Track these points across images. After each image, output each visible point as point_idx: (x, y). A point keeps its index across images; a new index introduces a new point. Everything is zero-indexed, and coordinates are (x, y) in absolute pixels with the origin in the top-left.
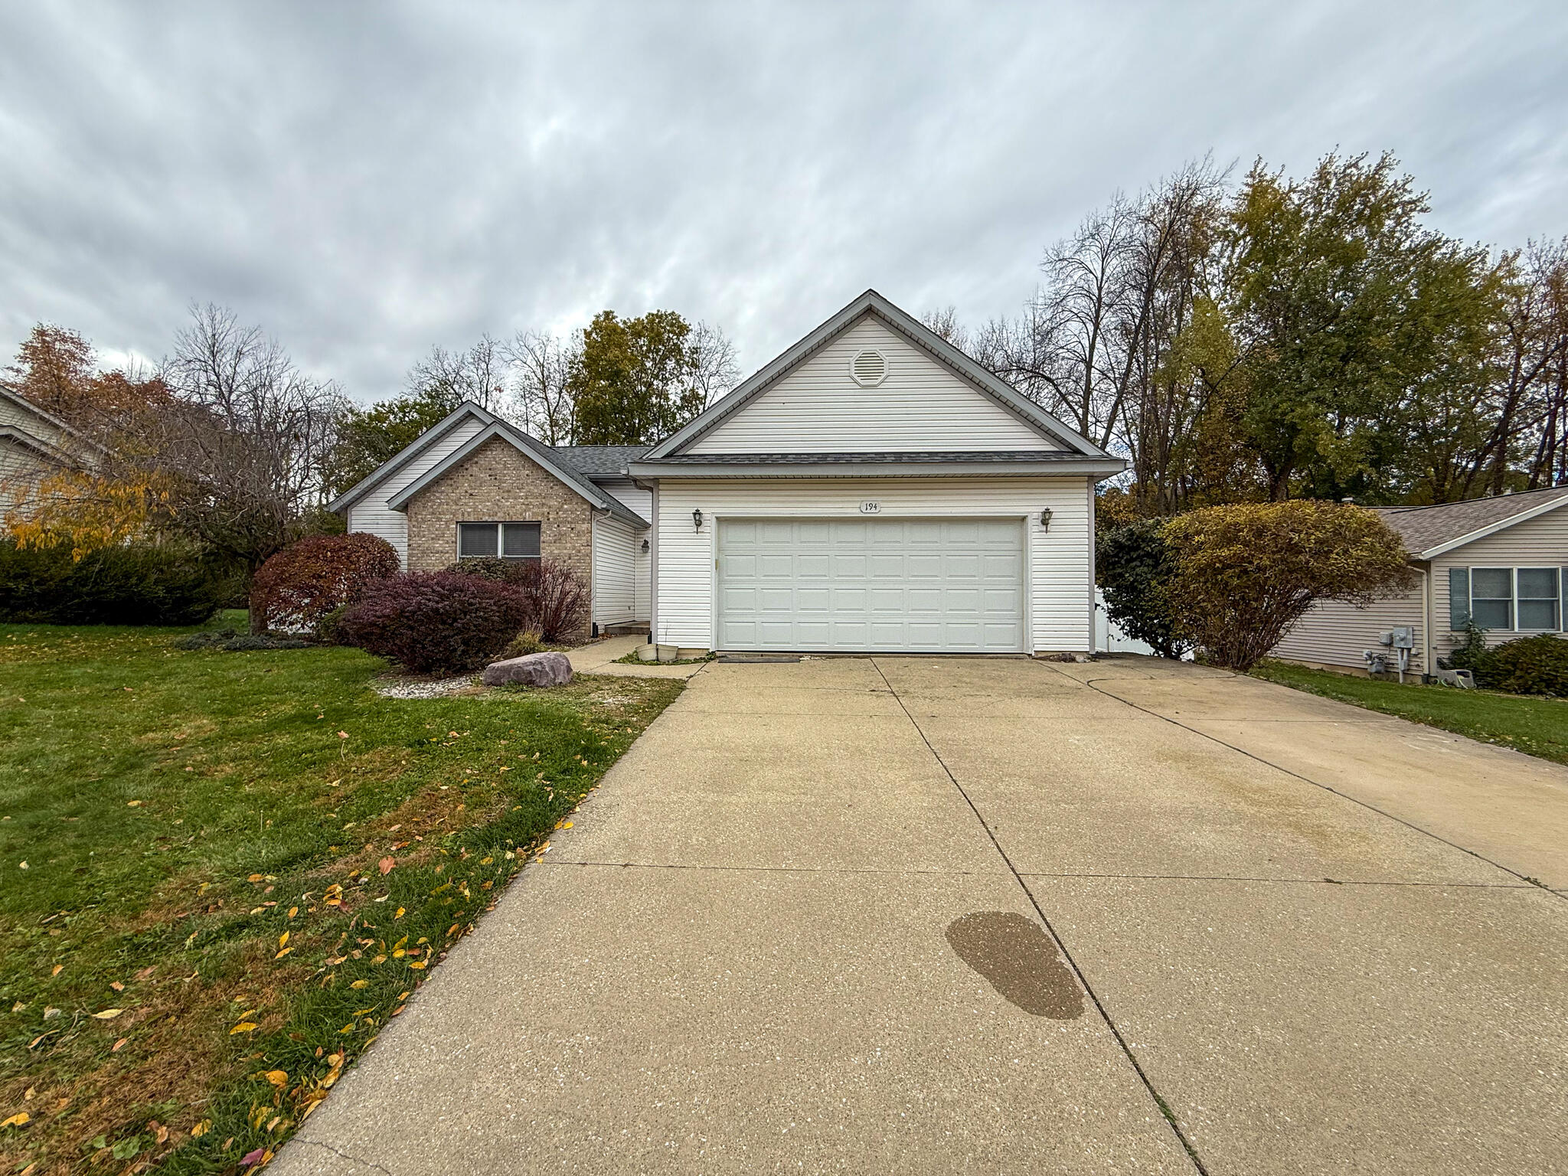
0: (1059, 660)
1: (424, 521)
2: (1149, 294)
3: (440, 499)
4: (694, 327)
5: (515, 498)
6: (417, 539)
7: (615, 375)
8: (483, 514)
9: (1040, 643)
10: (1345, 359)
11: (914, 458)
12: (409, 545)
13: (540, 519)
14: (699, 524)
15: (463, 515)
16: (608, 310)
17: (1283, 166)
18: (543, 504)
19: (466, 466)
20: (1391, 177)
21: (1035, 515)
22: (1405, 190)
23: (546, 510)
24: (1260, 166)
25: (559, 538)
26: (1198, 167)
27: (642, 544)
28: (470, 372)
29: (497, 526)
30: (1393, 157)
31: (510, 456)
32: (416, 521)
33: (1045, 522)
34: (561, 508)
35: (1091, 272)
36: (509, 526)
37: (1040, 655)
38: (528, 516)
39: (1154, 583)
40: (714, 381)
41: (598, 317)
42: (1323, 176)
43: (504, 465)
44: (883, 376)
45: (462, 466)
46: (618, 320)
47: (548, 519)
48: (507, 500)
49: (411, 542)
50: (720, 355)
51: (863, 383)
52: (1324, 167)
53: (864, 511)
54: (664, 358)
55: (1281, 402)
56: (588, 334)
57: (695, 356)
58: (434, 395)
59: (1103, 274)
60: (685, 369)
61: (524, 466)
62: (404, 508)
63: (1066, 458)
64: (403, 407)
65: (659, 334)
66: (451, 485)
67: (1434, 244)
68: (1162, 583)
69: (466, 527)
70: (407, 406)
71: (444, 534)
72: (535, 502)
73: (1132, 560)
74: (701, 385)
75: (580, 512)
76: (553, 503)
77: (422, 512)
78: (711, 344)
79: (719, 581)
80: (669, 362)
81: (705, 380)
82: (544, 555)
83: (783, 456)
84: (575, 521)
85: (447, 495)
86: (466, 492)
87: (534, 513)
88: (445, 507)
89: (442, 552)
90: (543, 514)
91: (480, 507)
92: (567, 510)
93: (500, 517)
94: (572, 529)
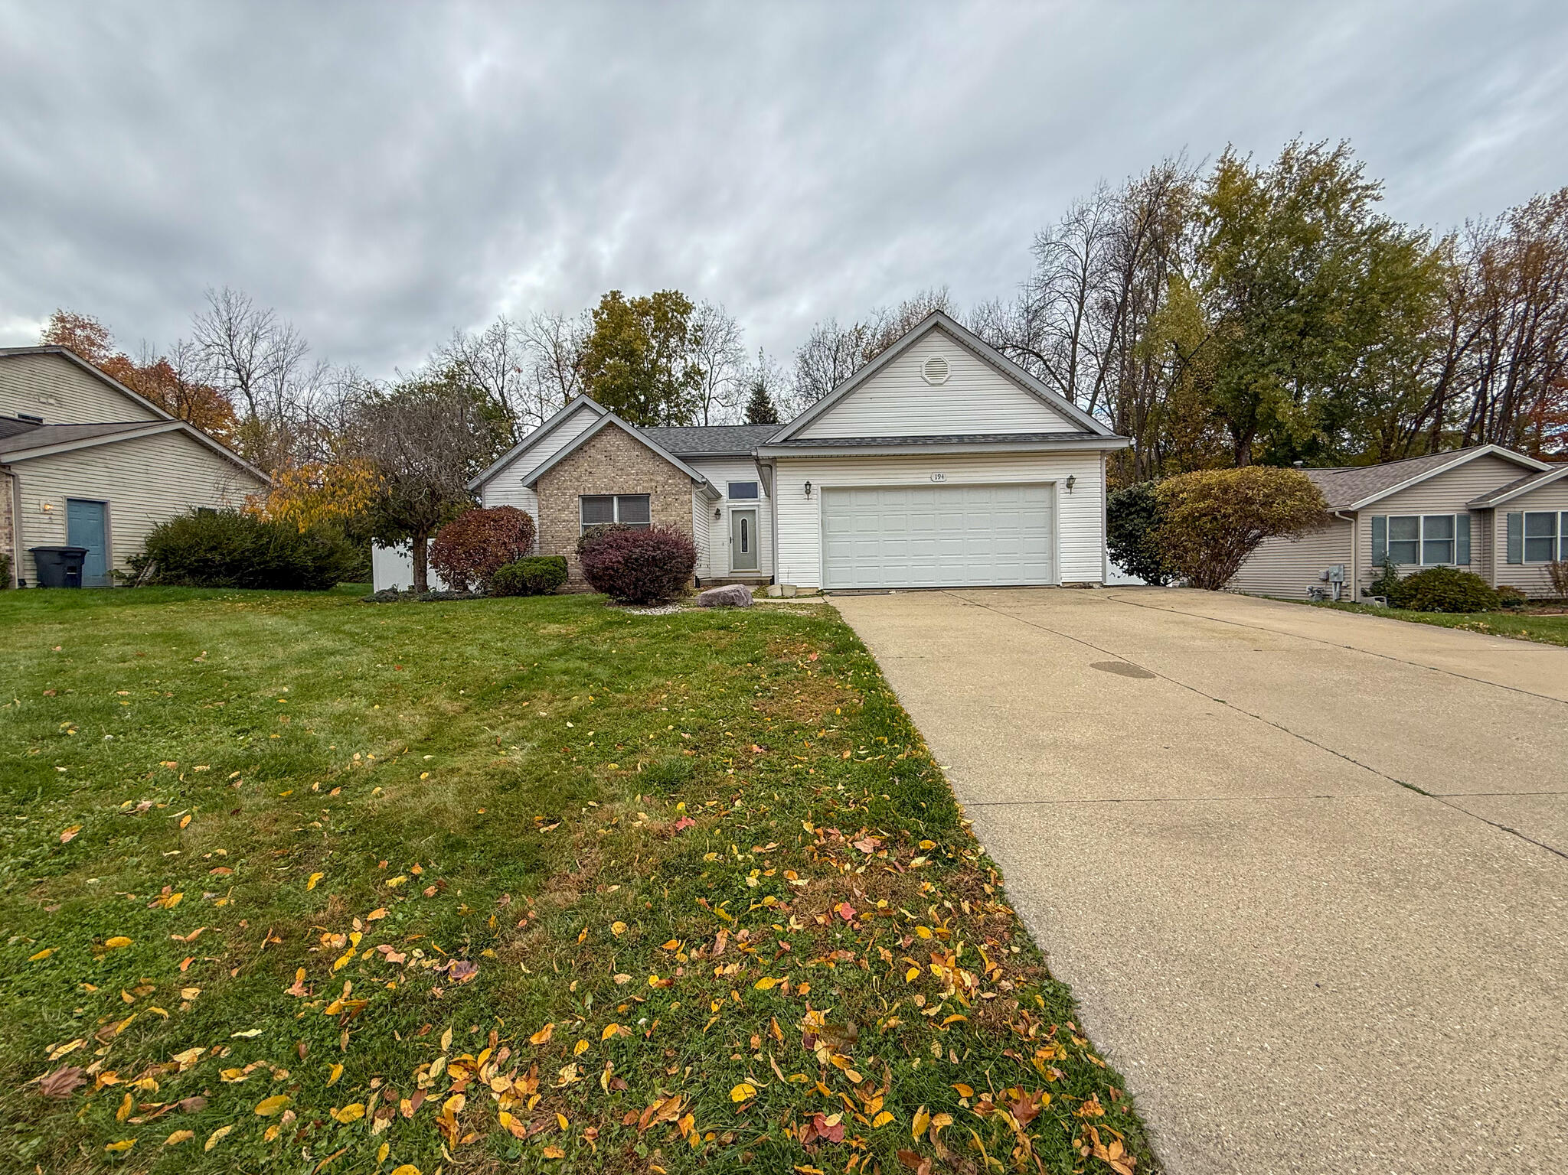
0: (1081, 587)
1: (551, 496)
2: (1129, 276)
3: (564, 477)
4: (698, 305)
5: (627, 475)
6: (546, 510)
7: (630, 355)
8: (602, 489)
9: (1066, 578)
10: (1303, 334)
11: (973, 439)
12: (539, 516)
13: (649, 492)
14: (808, 492)
15: (584, 490)
16: (615, 290)
17: (1251, 152)
18: (651, 480)
19: (585, 449)
20: (1346, 165)
21: (1062, 481)
22: (1358, 176)
23: (653, 484)
24: (1230, 152)
25: (665, 508)
27: (715, 512)
28: (486, 354)
29: (612, 499)
30: (1348, 146)
31: (622, 440)
32: (545, 495)
33: (1069, 486)
34: (666, 483)
35: (1076, 255)
36: (623, 498)
37: (1066, 586)
38: (639, 490)
39: (1148, 530)
41: (605, 297)
42: (1286, 161)
43: (617, 448)
44: (947, 376)
45: (582, 449)
46: (625, 299)
47: (656, 492)
48: (621, 477)
49: (541, 513)
50: (724, 332)
51: (931, 382)
52: (1288, 153)
54: (668, 336)
55: (1248, 373)
56: (596, 314)
57: (699, 333)
58: (451, 376)
59: (1087, 257)
61: (634, 448)
62: (534, 486)
63: (1086, 437)
64: (422, 389)
65: (665, 314)
66: (574, 465)
67: (1383, 228)
68: (1154, 530)
69: (586, 499)
70: (425, 387)
71: (569, 506)
72: (645, 478)
73: (1131, 514)
74: (706, 362)
75: (682, 484)
76: (659, 478)
77: (549, 488)
78: (715, 322)
79: (824, 536)
80: (672, 340)
81: (711, 357)
82: (652, 521)
83: (874, 439)
84: (678, 493)
85: (570, 473)
86: (586, 470)
87: (644, 487)
88: (569, 483)
89: (568, 521)
90: (652, 488)
91: (598, 483)
92: (671, 484)
93: (615, 491)
94: (677, 500)
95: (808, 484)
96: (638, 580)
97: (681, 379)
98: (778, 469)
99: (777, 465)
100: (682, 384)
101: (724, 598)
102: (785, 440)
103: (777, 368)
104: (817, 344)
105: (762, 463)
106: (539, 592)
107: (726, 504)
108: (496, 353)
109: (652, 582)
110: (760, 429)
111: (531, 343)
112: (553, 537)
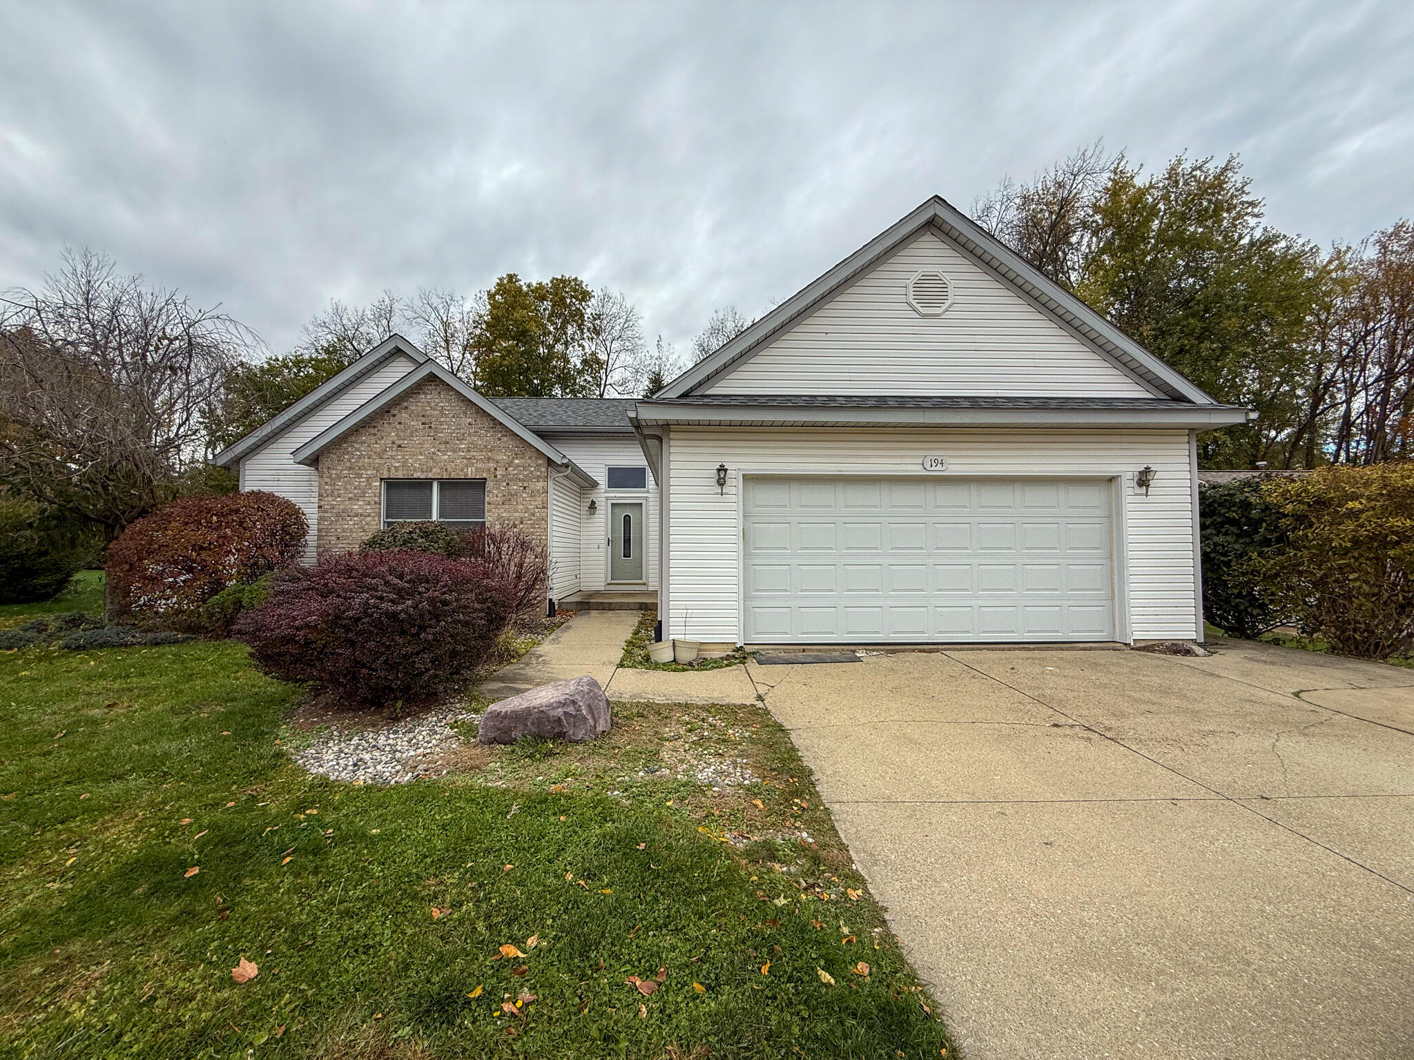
1: (339, 477)
3: (360, 451)
4: (597, 293)
5: (454, 451)
6: (330, 499)
7: (522, 335)
8: (415, 470)
9: (1139, 631)
10: (1200, 339)
11: (994, 404)
12: (320, 507)
13: (484, 475)
14: (721, 482)
15: (389, 470)
16: (512, 273)
17: (1142, 165)
18: (489, 459)
19: (393, 412)
20: (1235, 179)
21: (1130, 475)
22: (1243, 192)
23: (492, 465)
24: (1122, 163)
25: (509, 498)
26: (1088, 154)
27: (589, 504)
29: (431, 484)
30: (1237, 161)
31: (449, 401)
32: (329, 477)
33: (1143, 483)
34: (510, 464)
36: (446, 484)
37: (1138, 645)
38: (471, 473)
40: (616, 345)
41: (501, 279)
42: (1172, 175)
43: (442, 411)
44: (948, 303)
45: (388, 412)
46: (521, 283)
47: (496, 476)
48: (444, 453)
49: (322, 503)
50: (622, 321)
51: (923, 311)
52: (1172, 169)
53: (929, 468)
54: (566, 322)
56: (491, 296)
57: (598, 322)
58: (331, 351)
60: (586, 335)
61: (465, 413)
62: (314, 461)
65: (563, 299)
66: (375, 435)
67: (1270, 240)
68: (1263, 556)
69: (392, 485)
70: (301, 361)
71: (365, 493)
72: (479, 456)
74: (603, 349)
75: (535, 467)
76: (502, 457)
77: (337, 467)
78: (614, 310)
79: (746, 555)
80: (570, 327)
81: (608, 345)
82: (489, 518)
83: (832, 397)
84: (527, 478)
85: (369, 446)
86: (393, 443)
87: (477, 469)
88: (366, 460)
89: (361, 515)
90: (489, 470)
91: (410, 461)
92: (518, 466)
93: (435, 473)
94: (525, 488)
95: (722, 469)
97: (579, 366)
98: (672, 443)
99: (672, 435)
100: (579, 372)
101: (539, 723)
102: (684, 395)
103: (675, 356)
105: (646, 432)
107: (605, 495)
108: (381, 329)
111: (419, 320)
112: (338, 539)
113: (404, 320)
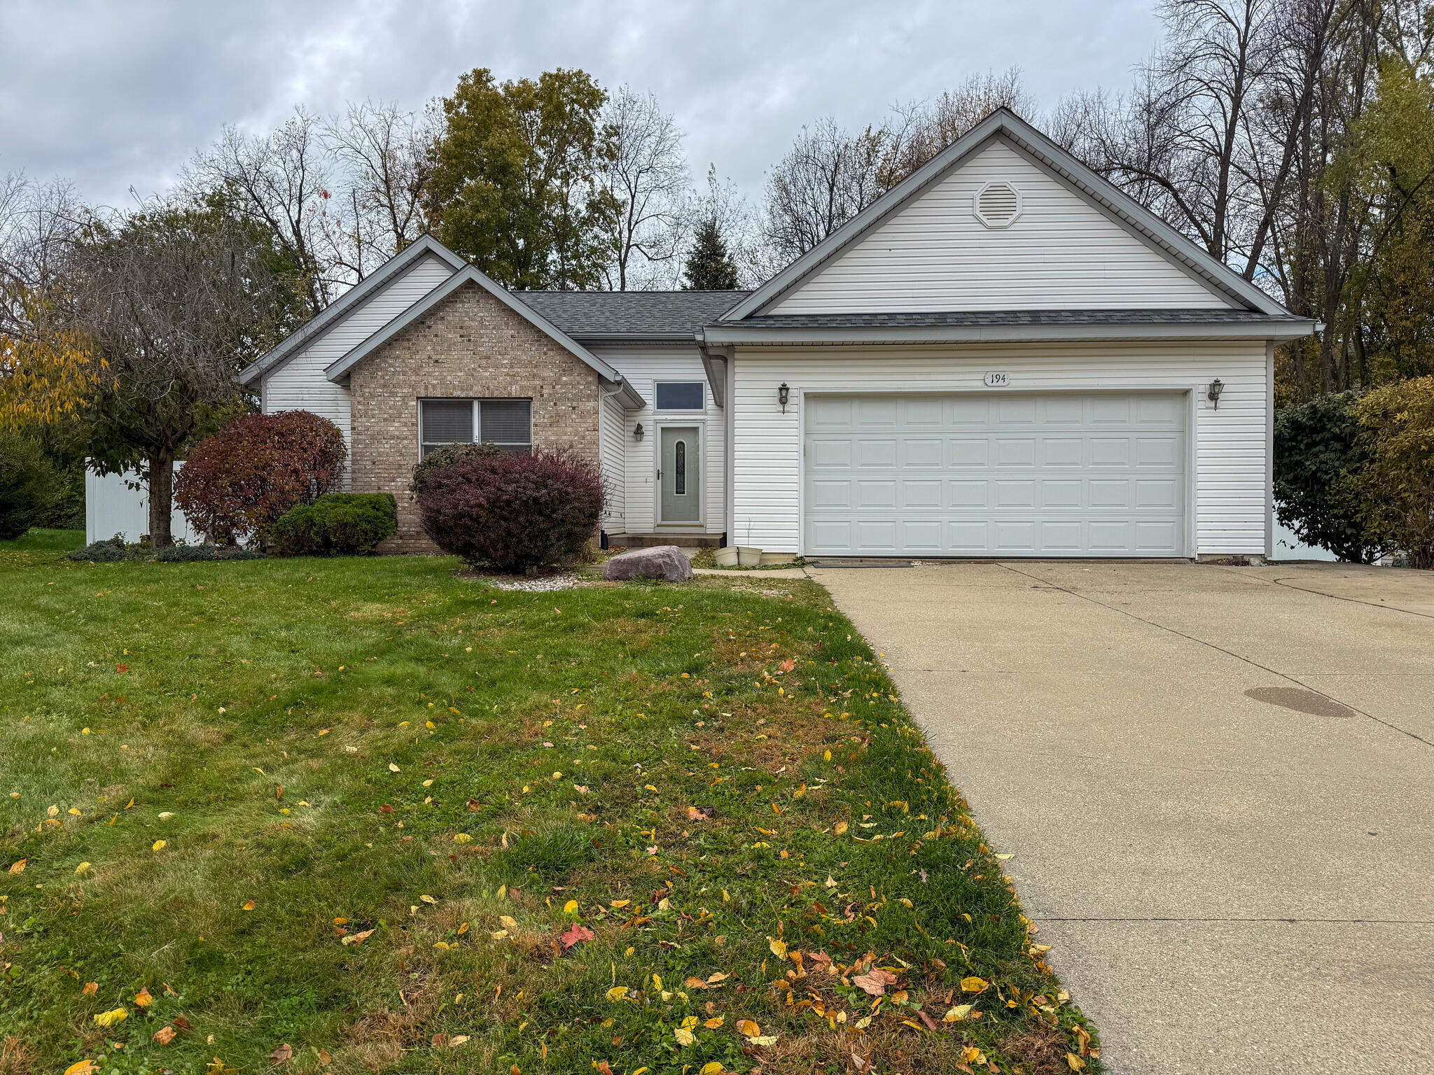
0: (1230, 563)
1: (372, 396)
2: (1315, 57)
3: (394, 368)
4: (614, 94)
5: (496, 367)
6: (364, 419)
7: (502, 172)
8: (454, 388)
9: (1205, 545)
11: (1054, 318)
12: (353, 429)
13: (530, 394)
14: (783, 401)
15: (426, 388)
16: (481, 67)
18: (534, 376)
19: (428, 323)
21: (1201, 389)
23: (537, 382)
25: (556, 420)
27: (634, 429)
28: (277, 169)
29: (471, 404)
31: (489, 310)
32: (363, 396)
33: (1213, 396)
34: (558, 381)
35: (1230, 21)
36: (489, 404)
37: (1204, 559)
38: (515, 391)
39: (1343, 472)
40: (644, 179)
41: (464, 78)
43: (481, 322)
45: (423, 323)
46: (496, 83)
47: (542, 396)
48: (486, 368)
49: (356, 424)
50: (653, 139)
51: (990, 223)
53: (990, 384)
54: (564, 143)
56: (449, 106)
57: (614, 139)
58: (218, 202)
59: (1248, 23)
60: (596, 161)
61: (507, 324)
62: (345, 380)
63: (1242, 318)
64: (172, 221)
65: (559, 107)
66: (409, 348)
68: (1353, 472)
69: (429, 404)
70: (176, 218)
71: (401, 413)
72: (523, 372)
73: (1315, 444)
74: (624, 186)
75: (584, 384)
76: (547, 373)
77: (368, 385)
78: (640, 122)
79: (807, 471)
80: (570, 150)
81: (632, 179)
82: (535, 441)
83: (892, 316)
84: (577, 398)
85: (403, 361)
86: (429, 358)
87: (522, 387)
88: (401, 377)
89: (398, 438)
90: (535, 388)
91: (449, 378)
92: (566, 384)
93: (476, 391)
94: (574, 408)
95: (784, 388)
96: (509, 534)
97: (584, 213)
98: (737, 363)
99: (737, 356)
100: (585, 222)
101: (646, 567)
102: (749, 317)
103: (738, 197)
104: (804, 159)
105: (711, 352)
106: (349, 549)
107: (653, 417)
108: (290, 166)
109: (531, 538)
110: (710, 297)
111: (346, 150)
112: (374, 463)
113: (324, 151)
